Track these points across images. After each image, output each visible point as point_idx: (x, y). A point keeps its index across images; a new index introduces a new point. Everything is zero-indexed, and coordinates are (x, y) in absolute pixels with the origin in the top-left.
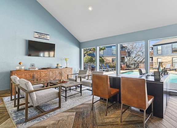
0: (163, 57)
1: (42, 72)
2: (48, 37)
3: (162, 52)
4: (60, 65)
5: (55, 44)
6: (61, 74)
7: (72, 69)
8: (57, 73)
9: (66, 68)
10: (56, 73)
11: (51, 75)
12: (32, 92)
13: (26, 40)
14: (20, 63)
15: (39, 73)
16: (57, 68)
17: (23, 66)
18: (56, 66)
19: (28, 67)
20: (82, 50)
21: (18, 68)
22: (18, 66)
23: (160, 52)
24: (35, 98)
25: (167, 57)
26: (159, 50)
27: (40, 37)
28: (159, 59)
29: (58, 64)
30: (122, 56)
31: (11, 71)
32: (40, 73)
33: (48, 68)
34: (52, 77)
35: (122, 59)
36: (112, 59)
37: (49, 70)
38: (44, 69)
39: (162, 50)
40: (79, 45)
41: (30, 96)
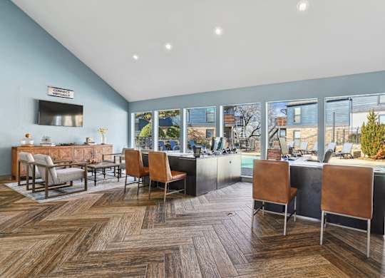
0: (303, 129)
1: (61, 150)
2: (72, 94)
3: (301, 119)
4: (91, 140)
5: (82, 107)
6: (92, 154)
7: (111, 146)
8: (86, 151)
9: (102, 144)
10: (84, 151)
11: (76, 155)
12: (52, 167)
13: (35, 100)
14: (27, 136)
15: (56, 151)
16: (86, 144)
17: (31, 140)
18: (85, 141)
19: (39, 141)
20: (133, 115)
21: (24, 143)
22: (24, 139)
23: (298, 119)
24: (56, 175)
25: (309, 129)
26: (297, 115)
27: (56, 94)
28: (296, 133)
29: (87, 139)
30: (227, 125)
31: (13, 148)
32: (59, 151)
33: (71, 144)
34: (78, 158)
35: (228, 131)
36: (207, 130)
37: (72, 147)
38: (65, 145)
39: (301, 115)
40: (127, 105)
41: (51, 174)
